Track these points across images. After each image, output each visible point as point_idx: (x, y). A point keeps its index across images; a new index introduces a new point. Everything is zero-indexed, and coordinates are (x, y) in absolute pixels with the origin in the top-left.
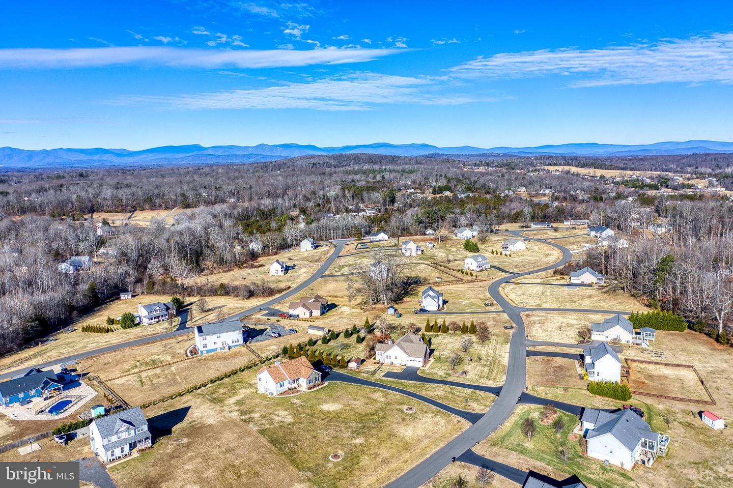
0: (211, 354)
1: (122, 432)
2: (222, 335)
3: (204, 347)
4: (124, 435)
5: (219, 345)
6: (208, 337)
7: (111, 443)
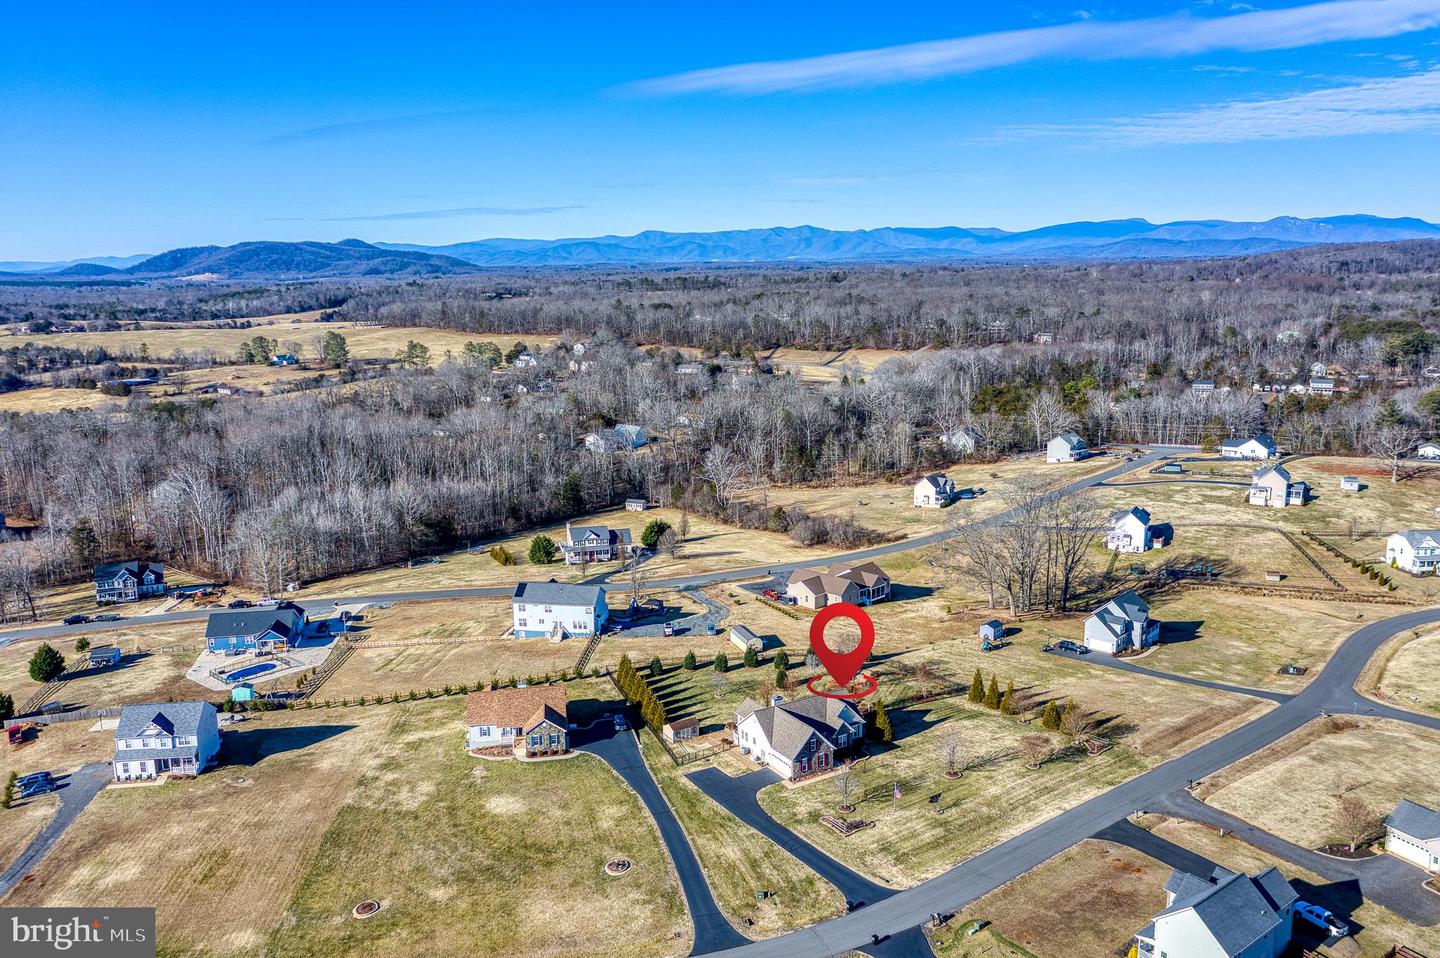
0: (531, 639)
1: (150, 736)
2: (554, 608)
3: (521, 625)
4: (154, 744)
5: (548, 627)
6: (529, 607)
7: (131, 751)
